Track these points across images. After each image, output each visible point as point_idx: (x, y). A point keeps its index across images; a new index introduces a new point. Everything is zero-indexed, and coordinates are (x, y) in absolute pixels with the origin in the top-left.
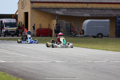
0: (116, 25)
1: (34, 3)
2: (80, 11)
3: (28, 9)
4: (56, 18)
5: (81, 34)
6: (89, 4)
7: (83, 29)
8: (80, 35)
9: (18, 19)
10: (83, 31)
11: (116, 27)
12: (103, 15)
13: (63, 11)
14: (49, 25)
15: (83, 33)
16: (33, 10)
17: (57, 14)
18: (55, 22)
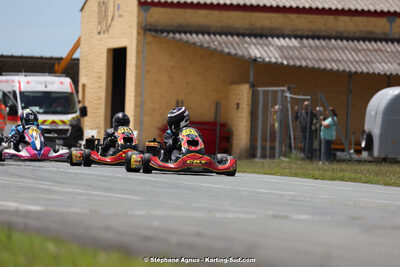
1: (154, 10)
2: (357, 51)
3: (125, 33)
4: (252, 79)
5: (358, 151)
6: (397, 21)
7: (367, 128)
8: (355, 156)
9: (83, 80)
10: (370, 138)
13: (281, 48)
14: (217, 105)
15: (369, 147)
16: (149, 39)
17: (255, 60)
18: (243, 93)
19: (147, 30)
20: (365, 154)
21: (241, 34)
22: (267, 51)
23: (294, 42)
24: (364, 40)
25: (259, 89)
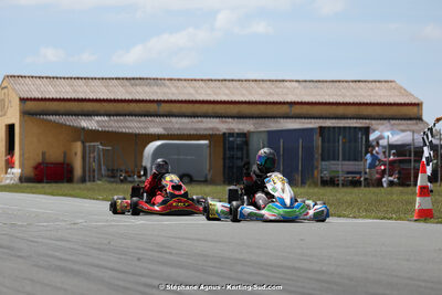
0: (225, 154)
1: (28, 103)
2: (140, 122)
3: (13, 116)
4: (82, 139)
5: (140, 176)
6: (163, 105)
7: (144, 164)
8: (137, 179)
10: (145, 169)
11: (224, 159)
12: (196, 129)
13: (98, 122)
14: (65, 154)
15: (145, 174)
16: (27, 117)
17: (83, 129)
18: (78, 147)
19: (25, 113)
20: (143, 178)
21: (77, 114)
22: (90, 124)
23: (106, 118)
24: (145, 116)
25: (87, 144)
